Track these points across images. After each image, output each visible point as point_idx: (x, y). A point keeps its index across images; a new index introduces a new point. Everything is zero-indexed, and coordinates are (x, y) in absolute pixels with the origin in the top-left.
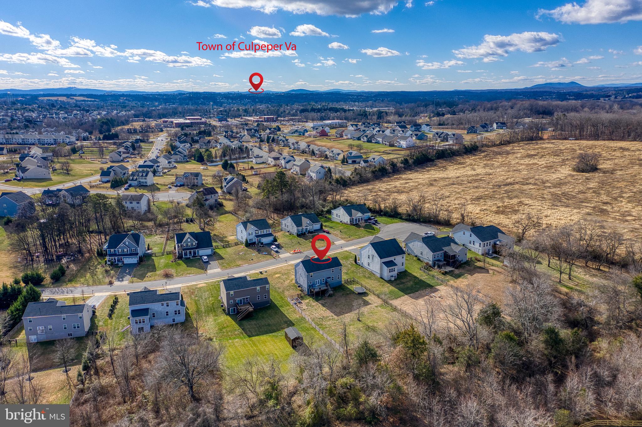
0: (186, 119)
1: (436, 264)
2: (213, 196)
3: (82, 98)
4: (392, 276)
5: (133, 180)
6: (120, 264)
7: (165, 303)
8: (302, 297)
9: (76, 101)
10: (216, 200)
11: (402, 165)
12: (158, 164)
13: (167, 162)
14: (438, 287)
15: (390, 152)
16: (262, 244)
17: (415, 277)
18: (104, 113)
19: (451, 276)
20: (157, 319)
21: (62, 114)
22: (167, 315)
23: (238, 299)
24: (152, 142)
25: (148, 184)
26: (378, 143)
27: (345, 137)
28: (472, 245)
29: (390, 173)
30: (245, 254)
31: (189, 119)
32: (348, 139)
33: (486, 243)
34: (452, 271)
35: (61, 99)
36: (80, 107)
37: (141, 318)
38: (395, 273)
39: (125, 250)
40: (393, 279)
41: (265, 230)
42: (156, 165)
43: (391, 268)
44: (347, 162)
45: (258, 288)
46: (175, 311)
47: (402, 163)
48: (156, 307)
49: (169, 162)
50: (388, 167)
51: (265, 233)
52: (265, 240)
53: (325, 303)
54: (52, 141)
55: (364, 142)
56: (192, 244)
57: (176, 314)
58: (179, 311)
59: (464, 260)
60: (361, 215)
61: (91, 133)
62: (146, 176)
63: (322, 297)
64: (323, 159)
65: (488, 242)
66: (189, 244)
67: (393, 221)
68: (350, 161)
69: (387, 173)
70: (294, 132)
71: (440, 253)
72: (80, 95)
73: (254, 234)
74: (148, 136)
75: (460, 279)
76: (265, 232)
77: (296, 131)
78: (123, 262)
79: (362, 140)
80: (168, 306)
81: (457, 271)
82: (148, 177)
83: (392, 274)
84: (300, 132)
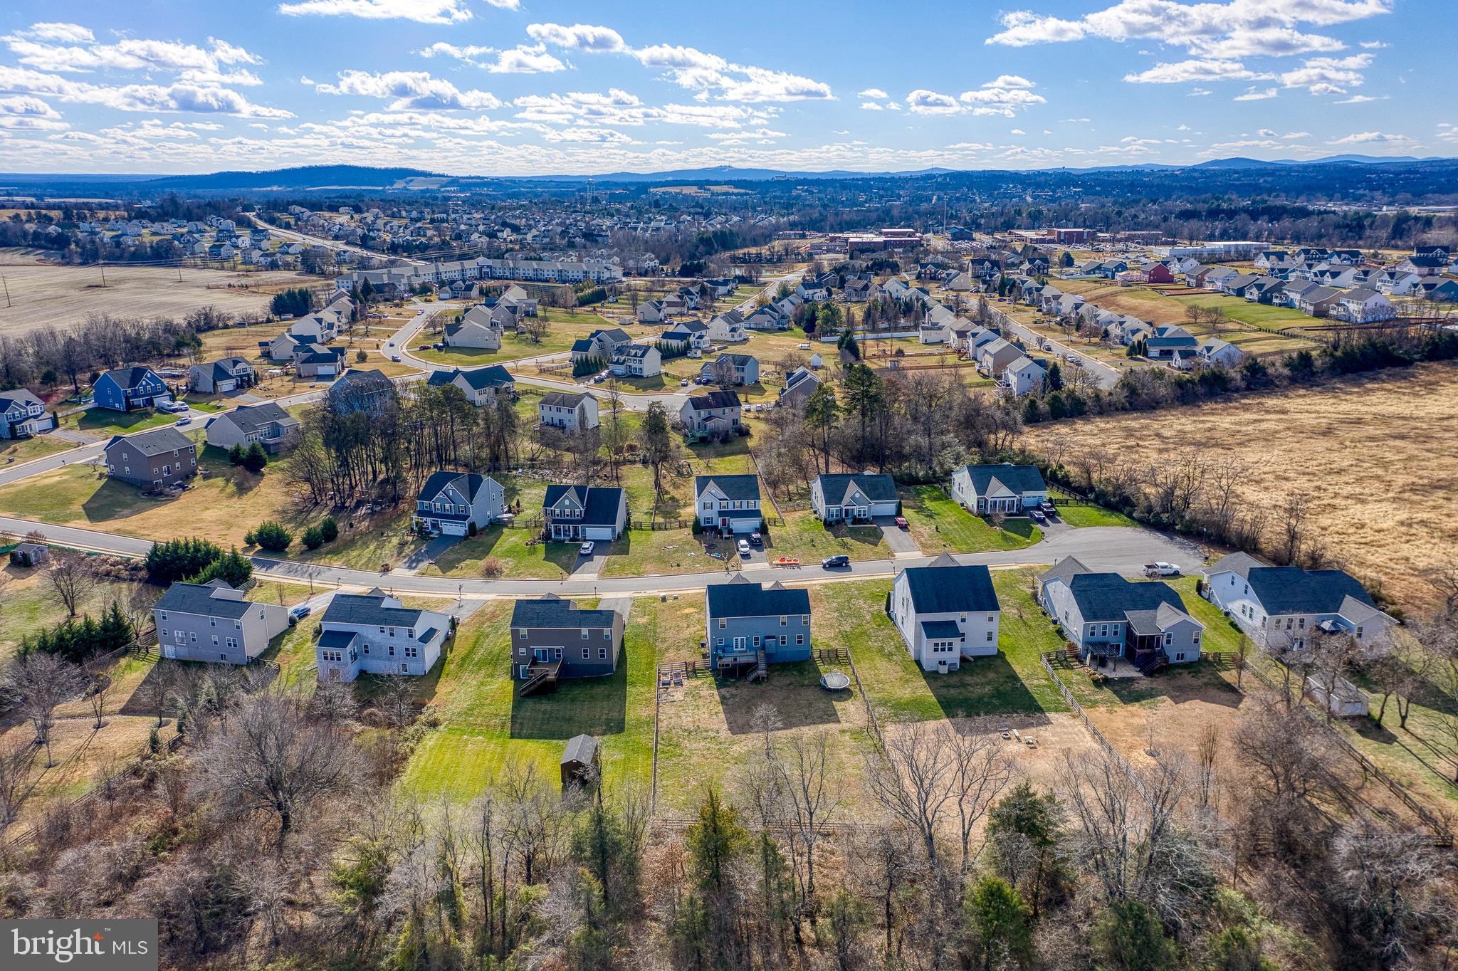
0: (881, 234)
1: (1099, 653)
2: (727, 410)
3: (725, 189)
4: (944, 663)
5: (617, 362)
6: (435, 533)
7: (387, 628)
8: (694, 671)
9: (713, 194)
10: (735, 422)
11: (1286, 372)
12: (704, 332)
13: (728, 328)
14: (1051, 715)
15: (1297, 331)
16: (730, 532)
17: (1014, 677)
18: (736, 219)
19: (1115, 692)
20: (373, 658)
21: (660, 221)
22: (392, 653)
23: (537, 649)
24: (765, 284)
25: (645, 374)
26: (1289, 305)
27: (1209, 287)
28: (1246, 619)
29: (1237, 390)
30: (676, 551)
31: (886, 234)
32: (1216, 292)
33: (1284, 618)
34: (1131, 680)
35: (687, 190)
36: (702, 207)
37: (335, 650)
38: (953, 657)
39: (447, 506)
40: (944, 670)
41: (745, 502)
42: (697, 334)
43: (940, 641)
44: (1146, 354)
45: (585, 631)
46: (407, 649)
47: (1286, 365)
48: (370, 633)
49: (733, 330)
50: (1235, 374)
51: (745, 508)
52: (738, 525)
53: (733, 696)
54: (581, 277)
55: (1251, 301)
56: (573, 513)
57: (408, 655)
58: (414, 650)
59: (1191, 656)
60: (1010, 493)
61: (665, 261)
62: (643, 356)
63: (738, 680)
64: (1097, 340)
65: (1297, 616)
66: (568, 511)
67: (1107, 519)
68: (1154, 351)
69: (1226, 390)
70: (1093, 271)
71: (1110, 624)
72: (727, 183)
73: (716, 508)
74: (759, 272)
75: (1134, 708)
76: (744, 505)
77: (1099, 267)
78: (440, 530)
79: (1248, 296)
80: (392, 635)
81: (1144, 683)
82: (645, 359)
83: (945, 656)
84: (1106, 270)
